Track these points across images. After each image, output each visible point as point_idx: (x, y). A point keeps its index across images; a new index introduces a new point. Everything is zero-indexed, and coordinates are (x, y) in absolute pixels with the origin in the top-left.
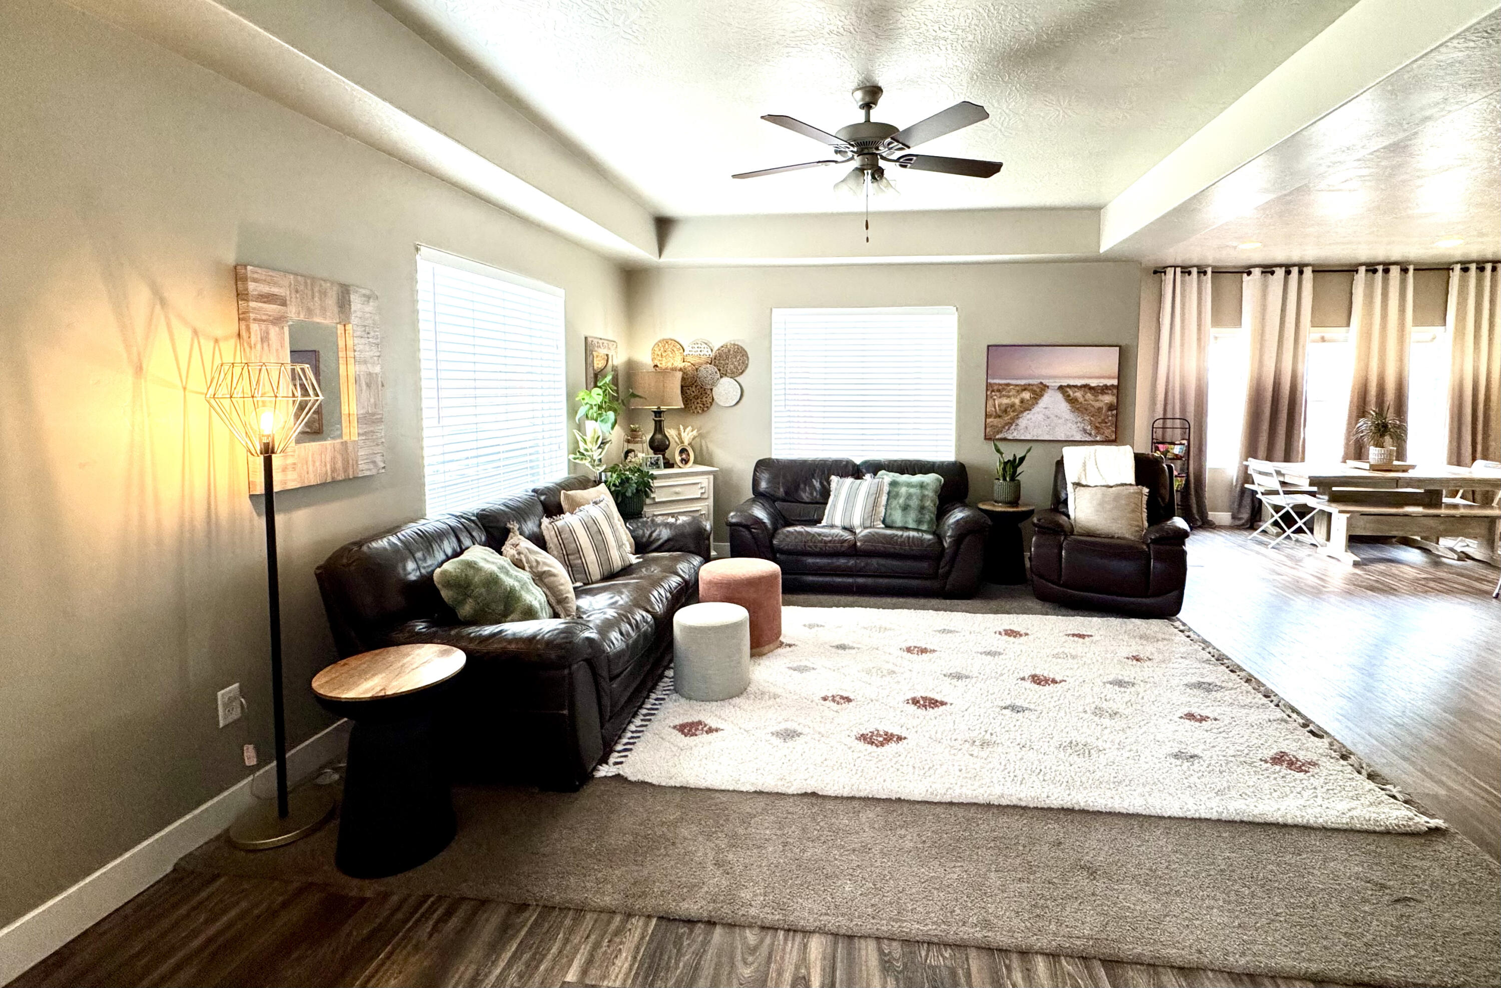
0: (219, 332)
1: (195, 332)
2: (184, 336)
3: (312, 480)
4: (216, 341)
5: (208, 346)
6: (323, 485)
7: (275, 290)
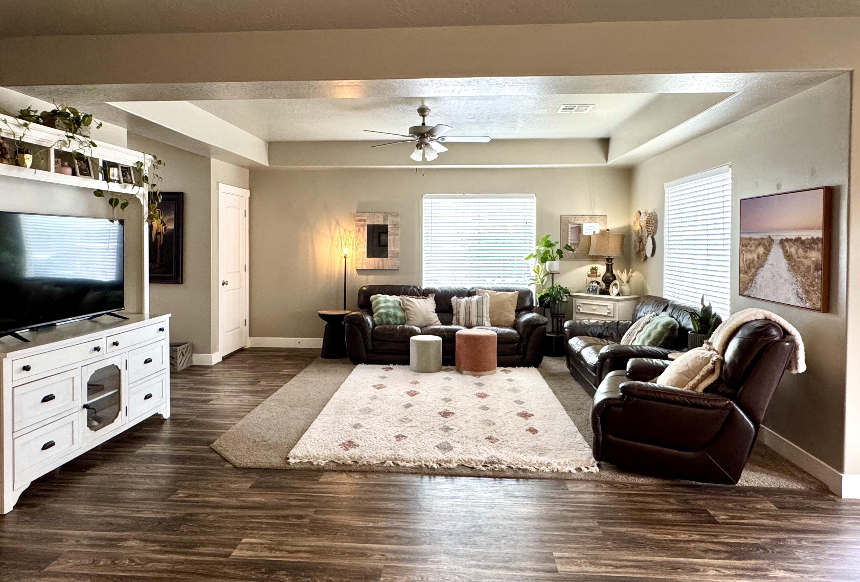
0: (351, 230)
1: (345, 230)
2: (342, 231)
3: (371, 268)
4: (350, 232)
5: (348, 233)
6: (375, 270)
7: (363, 218)
